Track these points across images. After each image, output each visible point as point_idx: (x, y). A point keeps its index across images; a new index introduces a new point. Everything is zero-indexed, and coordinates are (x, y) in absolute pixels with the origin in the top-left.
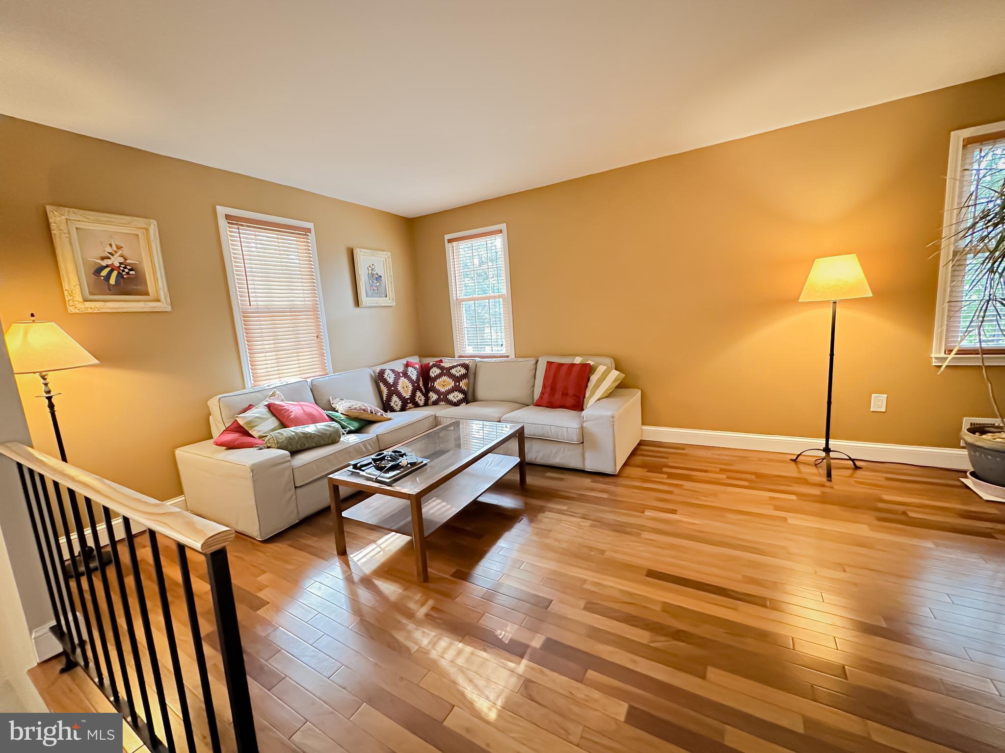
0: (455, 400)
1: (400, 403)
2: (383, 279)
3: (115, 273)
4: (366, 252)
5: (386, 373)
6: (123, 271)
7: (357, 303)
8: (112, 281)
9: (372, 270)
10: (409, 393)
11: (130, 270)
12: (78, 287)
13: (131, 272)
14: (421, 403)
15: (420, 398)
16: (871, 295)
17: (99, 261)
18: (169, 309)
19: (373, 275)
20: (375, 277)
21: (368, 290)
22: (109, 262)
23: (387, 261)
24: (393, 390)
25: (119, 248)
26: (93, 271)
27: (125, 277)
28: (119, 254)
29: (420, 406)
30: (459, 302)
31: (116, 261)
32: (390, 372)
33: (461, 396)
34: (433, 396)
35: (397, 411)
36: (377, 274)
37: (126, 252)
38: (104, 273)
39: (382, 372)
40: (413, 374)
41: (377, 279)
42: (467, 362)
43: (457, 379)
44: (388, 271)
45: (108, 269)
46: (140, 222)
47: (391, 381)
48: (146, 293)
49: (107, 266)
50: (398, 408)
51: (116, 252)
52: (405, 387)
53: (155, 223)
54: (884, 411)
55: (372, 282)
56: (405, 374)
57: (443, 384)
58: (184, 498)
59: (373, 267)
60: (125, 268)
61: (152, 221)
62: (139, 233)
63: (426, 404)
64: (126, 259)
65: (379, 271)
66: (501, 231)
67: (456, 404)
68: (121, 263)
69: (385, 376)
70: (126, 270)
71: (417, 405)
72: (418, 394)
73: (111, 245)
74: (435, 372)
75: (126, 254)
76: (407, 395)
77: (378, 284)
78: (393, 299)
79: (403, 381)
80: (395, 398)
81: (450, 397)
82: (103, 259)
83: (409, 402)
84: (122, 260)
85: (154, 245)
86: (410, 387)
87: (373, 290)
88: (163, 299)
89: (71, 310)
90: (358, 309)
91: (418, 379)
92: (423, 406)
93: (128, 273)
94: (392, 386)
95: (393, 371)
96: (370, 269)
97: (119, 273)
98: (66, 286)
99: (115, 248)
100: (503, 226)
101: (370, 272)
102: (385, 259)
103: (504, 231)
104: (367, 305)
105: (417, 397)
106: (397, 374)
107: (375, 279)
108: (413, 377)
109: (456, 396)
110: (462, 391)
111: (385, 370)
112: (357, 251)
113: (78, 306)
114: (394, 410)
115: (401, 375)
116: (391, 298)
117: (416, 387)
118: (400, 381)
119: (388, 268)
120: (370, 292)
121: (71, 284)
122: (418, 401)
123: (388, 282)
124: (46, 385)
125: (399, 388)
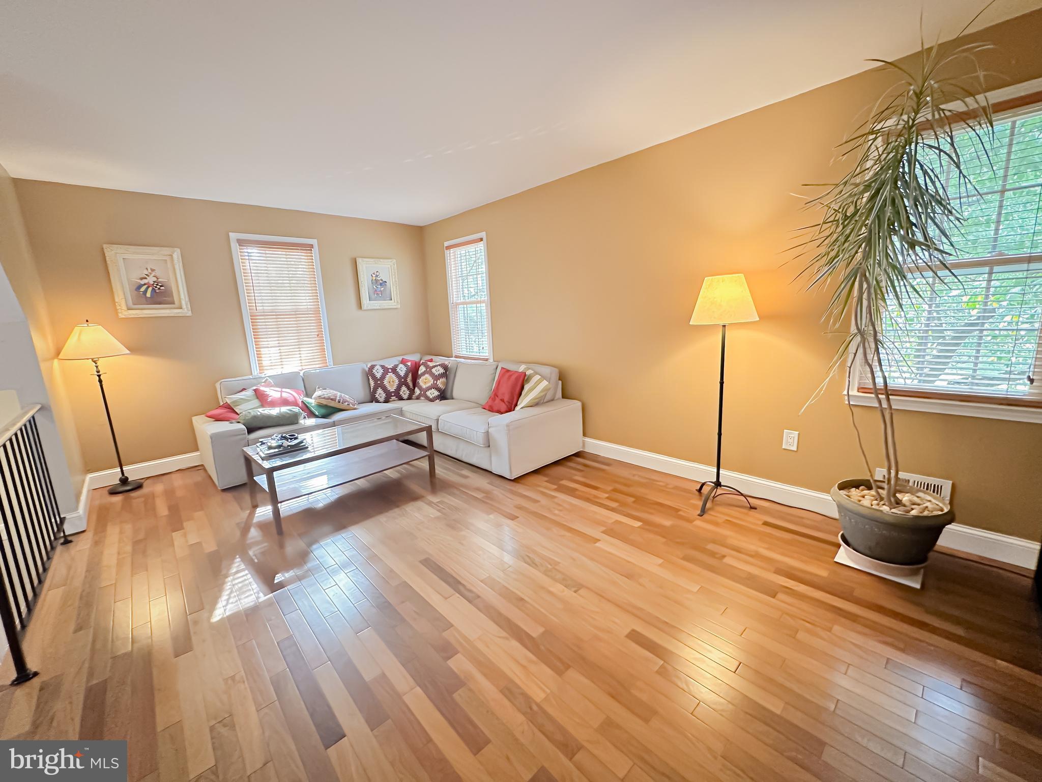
0: (431, 397)
1: (384, 395)
2: (387, 284)
3: (150, 289)
4: (369, 261)
5: (376, 369)
6: (156, 287)
7: (360, 305)
8: (148, 295)
9: (377, 276)
10: (395, 387)
11: (161, 286)
12: (124, 300)
13: (161, 288)
14: (405, 397)
15: (405, 393)
16: (758, 319)
17: (139, 281)
18: (189, 314)
19: (377, 281)
21: (372, 294)
22: (146, 281)
23: (392, 268)
24: (379, 383)
25: (153, 270)
26: (135, 287)
27: (157, 291)
28: (153, 275)
29: (404, 400)
30: (456, 306)
31: (151, 280)
32: (380, 368)
33: (436, 393)
34: (417, 391)
35: (380, 402)
36: (382, 280)
37: (157, 273)
38: (143, 289)
39: (373, 367)
40: (402, 370)
41: (381, 284)
42: (446, 363)
43: (436, 378)
44: (394, 277)
45: (146, 286)
46: (166, 251)
47: (378, 375)
48: (173, 303)
49: (145, 284)
50: (382, 400)
51: (151, 274)
52: (391, 382)
53: (178, 250)
54: (795, 449)
55: (376, 287)
57: (425, 381)
58: (199, 453)
59: (378, 274)
60: (157, 285)
61: (176, 249)
62: (167, 258)
63: (410, 398)
64: (158, 279)
65: (383, 277)
66: (481, 240)
67: (432, 400)
68: (154, 282)
69: (374, 371)
70: (158, 287)
71: (401, 399)
72: (404, 388)
73: (147, 269)
74: (422, 369)
75: (157, 274)
76: (392, 388)
77: (382, 289)
78: (398, 302)
79: (391, 376)
80: (380, 391)
81: (428, 393)
82: (142, 279)
83: (393, 395)
84: (155, 279)
85: (177, 267)
86: (397, 382)
87: (377, 294)
88: (184, 306)
89: (121, 316)
90: (360, 313)
91: (406, 375)
92: (407, 399)
93: (159, 289)
94: (379, 380)
95: (383, 367)
96: (374, 275)
97: (153, 289)
98: (117, 300)
99: (150, 271)
100: (483, 235)
101: (374, 278)
102: (389, 266)
103: (485, 239)
104: (369, 308)
105: (402, 390)
106: (386, 371)
107: (379, 284)
108: (402, 374)
109: (433, 393)
110: (438, 389)
111: (375, 365)
112: (359, 261)
113: (124, 313)
114: (378, 401)
115: (390, 371)
116: (396, 301)
117: (402, 382)
118: (388, 376)
119: (393, 273)
120: (373, 297)
121: (119, 298)
122: (403, 395)
123: (393, 287)
124: (97, 367)
125: (386, 382)
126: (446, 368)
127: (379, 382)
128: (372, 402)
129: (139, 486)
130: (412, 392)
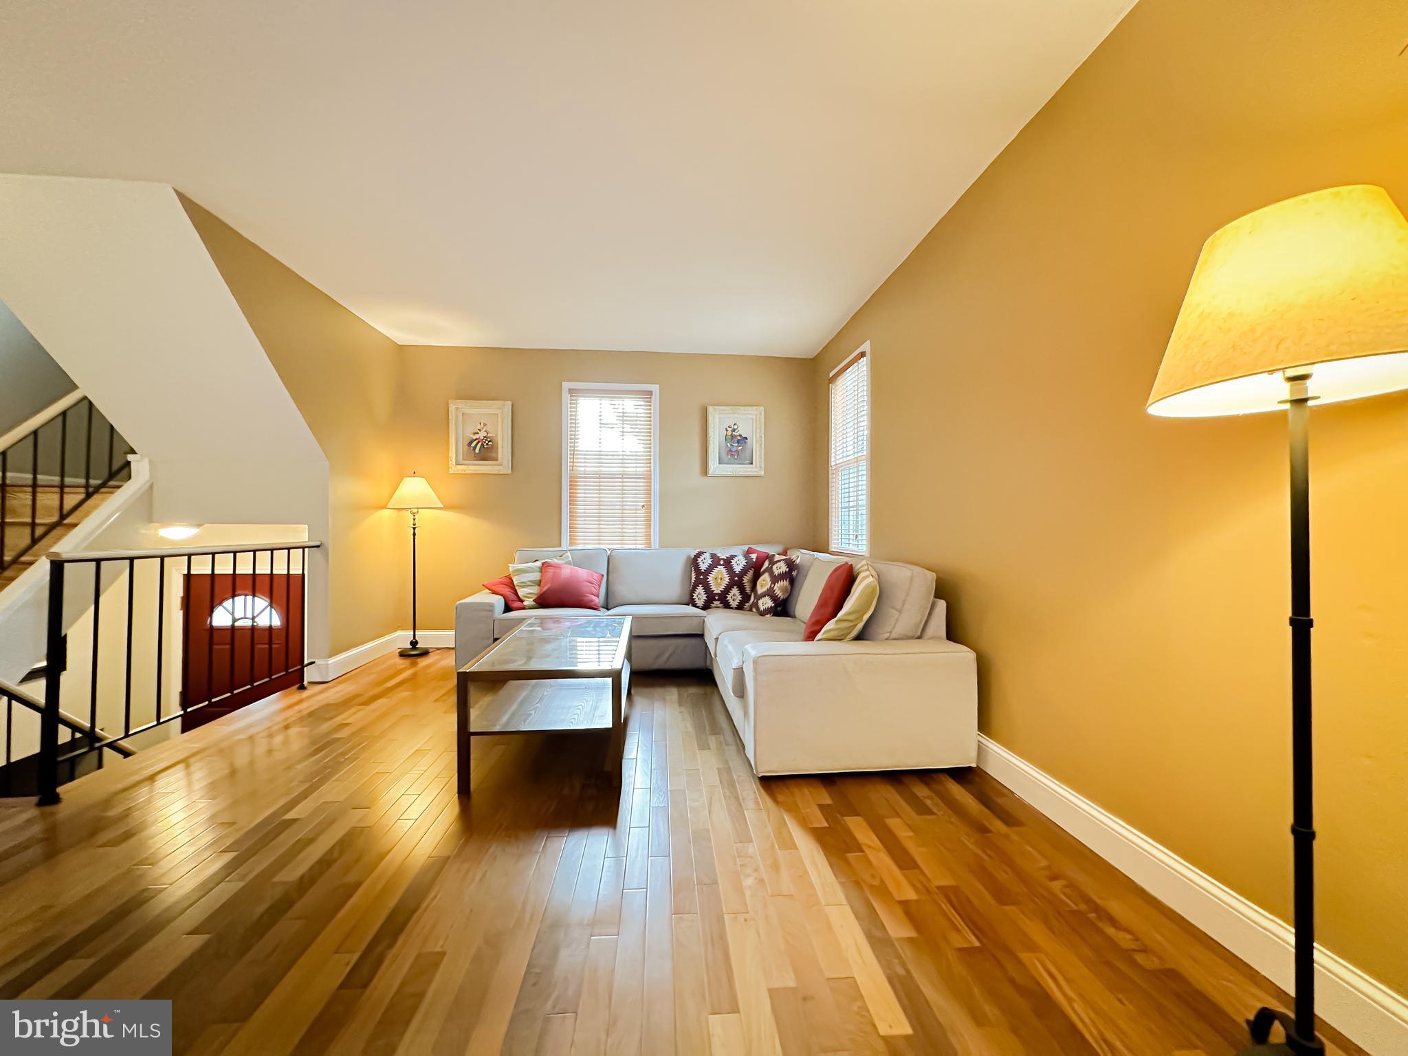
0: (763, 609)
1: (704, 597)
2: (748, 441)
3: (480, 444)
4: (724, 410)
5: (704, 557)
6: (485, 442)
7: (705, 470)
8: (477, 451)
9: (734, 430)
10: (722, 587)
11: (489, 442)
12: (456, 454)
14: (734, 604)
15: (735, 596)
17: (472, 436)
18: (509, 471)
19: (733, 437)
20: (736, 441)
21: (724, 455)
22: (476, 436)
23: (758, 418)
25: (485, 425)
26: (467, 443)
27: (485, 447)
28: (484, 429)
29: (732, 608)
30: (837, 469)
31: (482, 435)
32: (709, 557)
33: (771, 604)
34: (751, 598)
35: (698, 607)
36: (740, 436)
37: (488, 428)
38: (473, 445)
39: (699, 555)
40: (739, 565)
41: (738, 442)
42: (795, 557)
43: (775, 579)
44: (758, 430)
45: (477, 441)
46: (499, 404)
47: (703, 567)
48: (497, 460)
49: (476, 439)
50: (701, 603)
51: (482, 428)
52: (719, 580)
53: (510, 403)
55: (731, 445)
56: (728, 563)
57: (763, 584)
59: (736, 427)
60: (486, 440)
61: (507, 402)
62: (499, 412)
63: (740, 607)
64: (487, 433)
65: (743, 431)
66: (863, 355)
68: (484, 437)
69: (701, 560)
70: (487, 442)
71: (727, 605)
72: (735, 591)
73: (480, 424)
76: (717, 589)
77: (740, 448)
78: (761, 467)
79: (721, 570)
80: (700, 589)
81: (762, 603)
82: (474, 434)
83: (717, 598)
84: (485, 434)
85: (506, 421)
86: (727, 580)
87: (732, 455)
88: (506, 463)
89: (450, 471)
90: (706, 478)
91: (744, 572)
92: (736, 609)
93: (487, 444)
94: (703, 574)
95: (713, 556)
96: (729, 429)
97: (482, 444)
98: (450, 455)
99: (482, 425)
100: (866, 346)
101: (730, 434)
102: (754, 417)
103: (868, 354)
104: (717, 473)
105: (731, 594)
106: (716, 561)
107: (737, 444)
108: (738, 569)
109: (766, 603)
110: (774, 598)
111: (703, 553)
112: (710, 409)
113: (454, 469)
114: (695, 605)
115: (722, 563)
116: (758, 465)
117: (736, 581)
118: (716, 570)
119: (758, 426)
120: (726, 458)
121: (452, 454)
122: (731, 601)
123: (757, 446)
124: (414, 519)
125: (711, 578)
126: (791, 565)
127: (702, 577)
128: (688, 605)
129: (425, 653)
130: (746, 598)
